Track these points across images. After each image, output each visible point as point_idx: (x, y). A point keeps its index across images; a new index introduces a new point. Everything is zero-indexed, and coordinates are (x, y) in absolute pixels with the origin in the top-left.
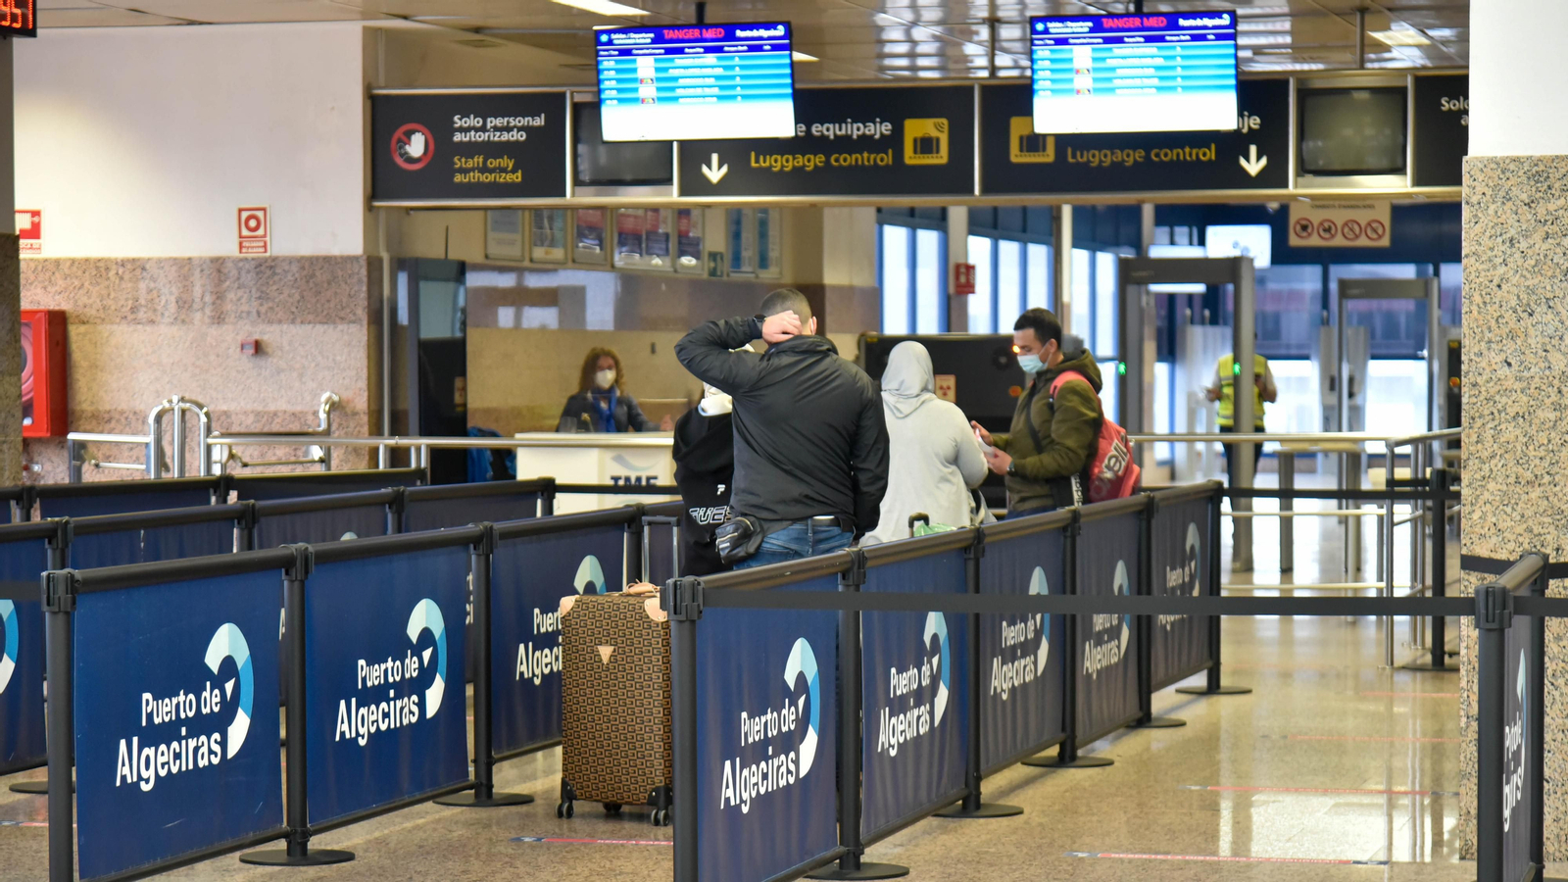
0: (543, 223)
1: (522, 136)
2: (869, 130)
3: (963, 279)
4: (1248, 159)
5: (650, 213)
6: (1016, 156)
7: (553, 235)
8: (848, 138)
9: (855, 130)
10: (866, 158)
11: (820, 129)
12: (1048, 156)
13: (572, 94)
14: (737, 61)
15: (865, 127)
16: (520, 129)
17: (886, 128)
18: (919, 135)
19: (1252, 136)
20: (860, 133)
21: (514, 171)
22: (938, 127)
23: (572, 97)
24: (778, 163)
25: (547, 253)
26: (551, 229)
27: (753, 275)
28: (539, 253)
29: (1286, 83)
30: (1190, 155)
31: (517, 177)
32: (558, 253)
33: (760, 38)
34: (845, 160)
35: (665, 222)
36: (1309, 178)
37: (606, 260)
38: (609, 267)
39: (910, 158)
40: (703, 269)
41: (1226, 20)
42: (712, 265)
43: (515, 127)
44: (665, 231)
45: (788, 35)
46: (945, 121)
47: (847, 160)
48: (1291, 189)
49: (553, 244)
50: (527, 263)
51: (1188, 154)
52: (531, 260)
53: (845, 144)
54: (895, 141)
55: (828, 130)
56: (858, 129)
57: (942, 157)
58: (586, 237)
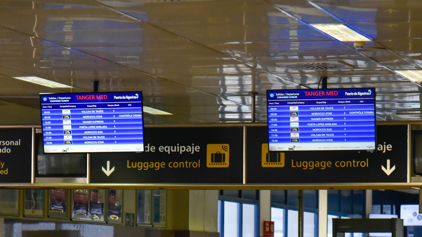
0: (31, 197)
1: (8, 151)
2: (189, 150)
3: (267, 229)
4: (386, 167)
5: (92, 193)
6: (265, 164)
7: (36, 203)
8: (177, 153)
9: (181, 149)
10: (187, 164)
11: (163, 149)
12: (281, 164)
13: (35, 129)
14: (114, 112)
15: (186, 148)
16: (8, 147)
17: (197, 148)
18: (214, 152)
19: (388, 155)
20: (184, 151)
21: (4, 169)
22: (224, 148)
23: (35, 131)
24: (141, 166)
25: (33, 212)
26: (35, 200)
27: (151, 226)
28: (28, 212)
29: (406, 127)
30: (356, 164)
31: (6, 172)
32: (39, 212)
33: (127, 100)
34: (176, 165)
35: (101, 198)
36: (418, 177)
37: (67, 216)
38: (69, 220)
39: (210, 164)
40: (122, 222)
41: (369, 93)
42: (128, 220)
43: (5, 145)
44: (101, 202)
45: (141, 98)
46: (228, 145)
47: (177, 165)
48: (408, 183)
49: (36, 208)
50: (21, 217)
51: (354, 163)
52: (24, 216)
53: (176, 156)
54: (202, 155)
55: (167, 149)
56: (183, 149)
57: (226, 164)
58: (56, 205)
